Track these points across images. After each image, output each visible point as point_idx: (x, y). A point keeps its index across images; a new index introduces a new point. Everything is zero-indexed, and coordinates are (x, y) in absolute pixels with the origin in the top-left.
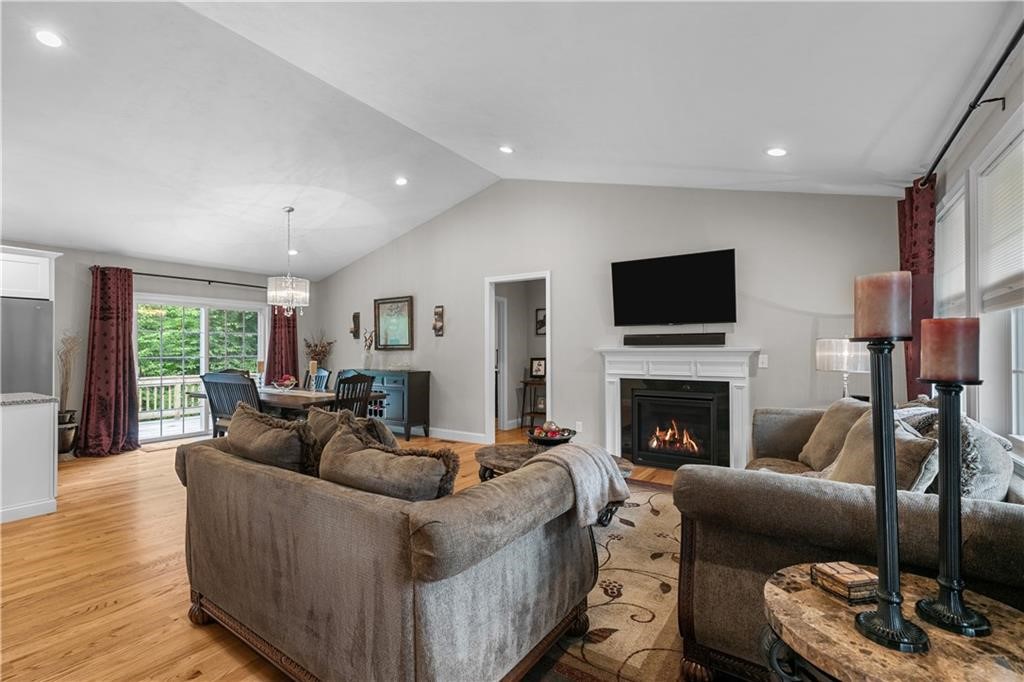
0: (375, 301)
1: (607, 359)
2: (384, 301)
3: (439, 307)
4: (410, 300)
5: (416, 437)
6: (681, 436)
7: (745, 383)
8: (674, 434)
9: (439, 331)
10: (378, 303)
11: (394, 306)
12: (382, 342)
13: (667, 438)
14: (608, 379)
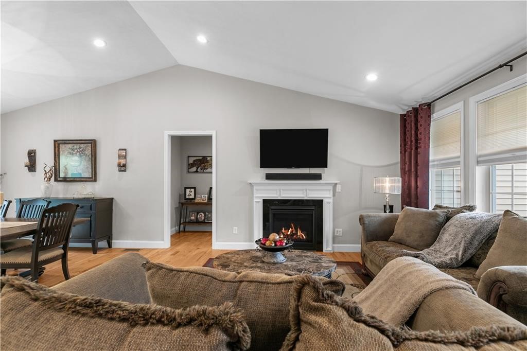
0: (55, 141)
1: (255, 188)
2: (65, 142)
3: (123, 150)
4: (93, 143)
5: (101, 249)
6: (297, 231)
7: (331, 200)
8: (293, 231)
9: (122, 168)
10: (57, 144)
11: (76, 146)
12: (62, 175)
13: (289, 233)
14: (255, 200)
